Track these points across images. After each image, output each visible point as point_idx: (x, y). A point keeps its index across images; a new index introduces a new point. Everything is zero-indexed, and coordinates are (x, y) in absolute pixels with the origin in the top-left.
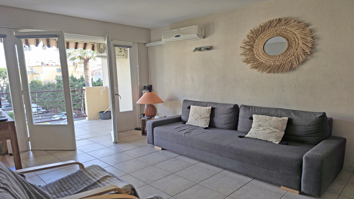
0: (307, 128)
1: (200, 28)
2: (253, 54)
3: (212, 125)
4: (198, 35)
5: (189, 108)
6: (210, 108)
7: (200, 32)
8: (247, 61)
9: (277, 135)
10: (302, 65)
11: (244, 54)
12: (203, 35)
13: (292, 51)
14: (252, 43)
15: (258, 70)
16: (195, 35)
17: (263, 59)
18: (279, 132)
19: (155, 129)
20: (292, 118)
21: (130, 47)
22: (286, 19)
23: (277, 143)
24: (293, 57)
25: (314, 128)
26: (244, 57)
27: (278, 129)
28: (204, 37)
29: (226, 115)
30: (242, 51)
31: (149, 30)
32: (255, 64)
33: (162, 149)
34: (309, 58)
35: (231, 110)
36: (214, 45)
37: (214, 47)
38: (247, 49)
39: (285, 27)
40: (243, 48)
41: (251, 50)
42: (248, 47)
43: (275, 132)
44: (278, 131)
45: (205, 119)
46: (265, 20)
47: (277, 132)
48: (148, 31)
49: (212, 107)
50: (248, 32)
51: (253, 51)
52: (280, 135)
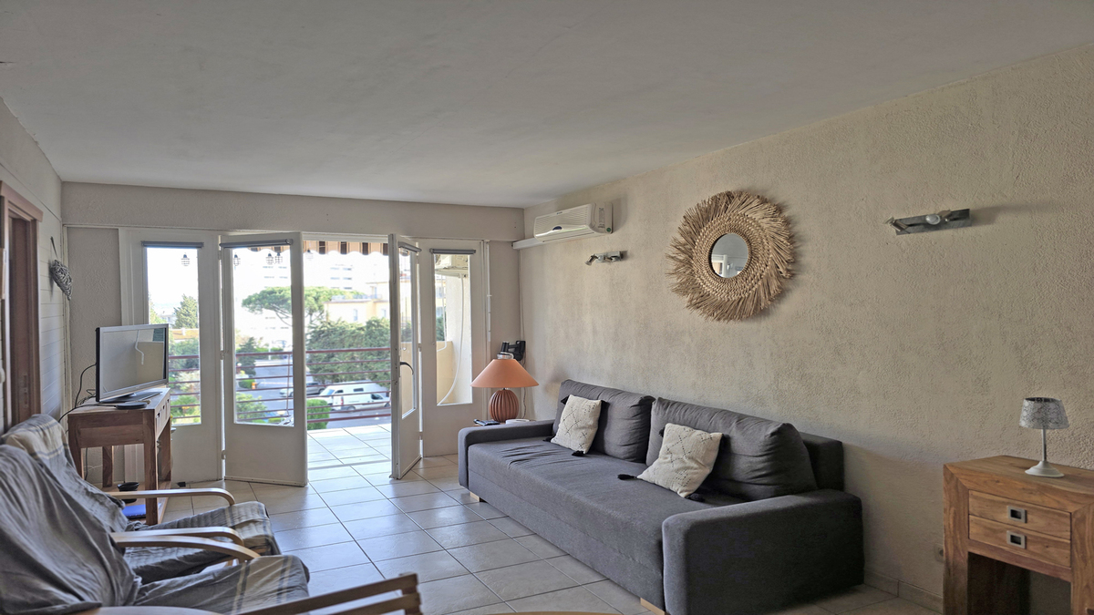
0: (751, 462)
1: (597, 210)
2: (692, 274)
3: (597, 447)
4: (592, 227)
5: (565, 401)
6: (598, 402)
7: (597, 218)
8: (682, 290)
9: (689, 476)
10: (780, 303)
11: (676, 272)
12: (608, 225)
13: (758, 268)
14: (689, 247)
15: (699, 311)
16: (585, 227)
17: (709, 286)
18: (696, 469)
19: (472, 448)
20: (731, 435)
21: (471, 252)
22: (740, 194)
23: (683, 495)
24: (760, 283)
25: (763, 462)
26: (675, 280)
27: (697, 462)
28: (609, 230)
29: (626, 423)
30: (672, 265)
31: (523, 210)
32: (696, 295)
33: (481, 500)
34: (791, 287)
35: (635, 411)
36: (628, 248)
37: (629, 254)
38: (681, 261)
39: (742, 212)
40: (672, 258)
41: (688, 263)
42: (682, 257)
43: (688, 468)
44: (695, 466)
45: (583, 431)
46: (707, 195)
47: (692, 468)
48: (519, 212)
49: (602, 401)
50: (680, 222)
51: (691, 265)
52: (695, 476)
